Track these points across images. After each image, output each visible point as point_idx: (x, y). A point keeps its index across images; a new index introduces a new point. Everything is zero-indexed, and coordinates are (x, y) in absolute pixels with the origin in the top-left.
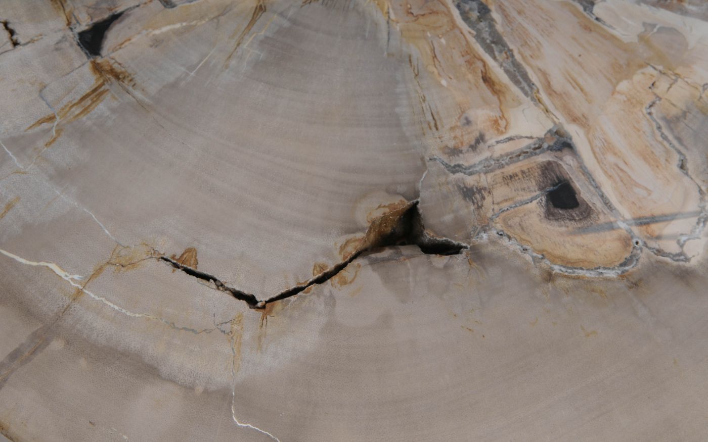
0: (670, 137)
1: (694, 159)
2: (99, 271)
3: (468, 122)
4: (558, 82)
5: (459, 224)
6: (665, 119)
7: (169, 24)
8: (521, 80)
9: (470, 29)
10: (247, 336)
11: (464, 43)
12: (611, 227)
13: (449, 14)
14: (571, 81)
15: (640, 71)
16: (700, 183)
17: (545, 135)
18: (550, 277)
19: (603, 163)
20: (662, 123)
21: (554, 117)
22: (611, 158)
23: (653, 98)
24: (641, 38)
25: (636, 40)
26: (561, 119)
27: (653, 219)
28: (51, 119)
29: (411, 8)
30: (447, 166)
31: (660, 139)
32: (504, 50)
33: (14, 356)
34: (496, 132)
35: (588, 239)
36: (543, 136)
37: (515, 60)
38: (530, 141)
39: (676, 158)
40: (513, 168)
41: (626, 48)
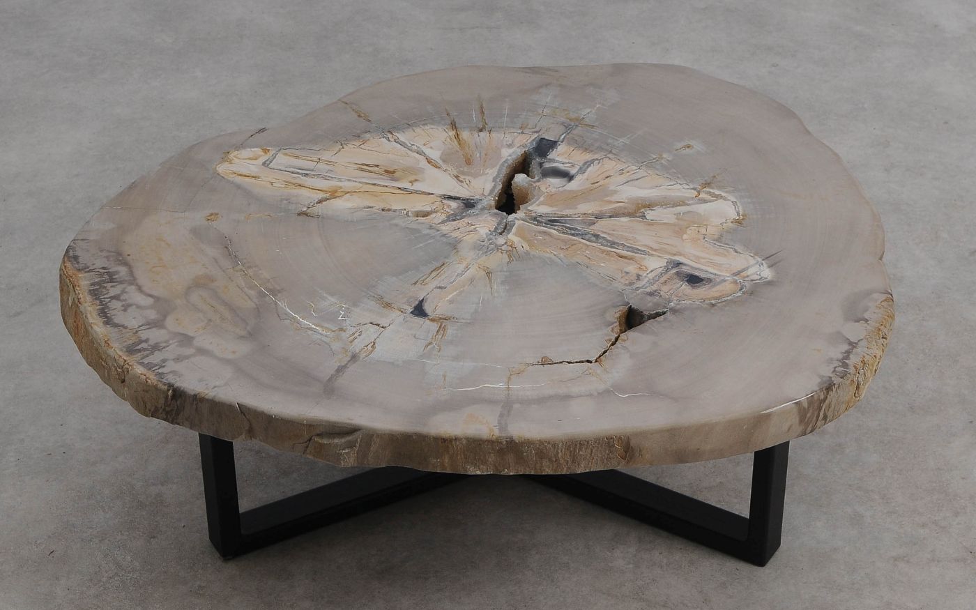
0: (722, 245)
1: (738, 247)
2: (509, 379)
3: (627, 273)
4: (655, 246)
5: (657, 305)
6: (714, 240)
7: (451, 294)
8: (637, 251)
9: (596, 244)
10: (599, 372)
11: (598, 249)
12: (724, 281)
13: (580, 243)
14: (661, 244)
15: (688, 230)
16: (747, 254)
17: (666, 264)
18: (713, 305)
19: (701, 263)
20: (714, 242)
21: (664, 257)
22: (703, 261)
23: (702, 236)
24: (678, 219)
25: (676, 221)
26: (669, 257)
27: (740, 272)
28: (431, 343)
29: (561, 247)
30: (633, 290)
31: (718, 247)
32: (619, 245)
33: (501, 415)
34: (643, 271)
35: (718, 288)
37: (628, 246)
38: (662, 269)
39: (732, 251)
40: (663, 279)
41: (674, 225)
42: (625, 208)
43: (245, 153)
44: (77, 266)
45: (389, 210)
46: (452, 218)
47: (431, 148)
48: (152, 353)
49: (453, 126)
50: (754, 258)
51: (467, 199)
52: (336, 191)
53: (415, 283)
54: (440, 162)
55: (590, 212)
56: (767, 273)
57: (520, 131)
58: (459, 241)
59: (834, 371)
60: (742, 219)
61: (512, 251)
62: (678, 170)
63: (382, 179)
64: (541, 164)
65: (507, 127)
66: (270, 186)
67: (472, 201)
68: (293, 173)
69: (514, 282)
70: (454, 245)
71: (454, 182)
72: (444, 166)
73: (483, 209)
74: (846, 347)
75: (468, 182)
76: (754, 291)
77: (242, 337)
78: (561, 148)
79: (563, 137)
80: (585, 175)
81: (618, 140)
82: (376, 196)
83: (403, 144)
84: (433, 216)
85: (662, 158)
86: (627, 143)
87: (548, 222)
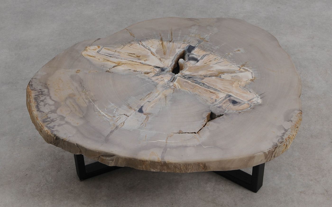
0: (246, 89)
1: (251, 90)
2: (167, 138)
3: (212, 99)
4: (223, 89)
5: (221, 112)
6: (243, 87)
7: (152, 104)
8: (217, 90)
9: (203, 87)
10: (198, 137)
11: (204, 89)
12: (245, 103)
13: (198, 86)
14: (225, 88)
15: (235, 83)
17: (226, 96)
18: (240, 113)
21: (225, 93)
22: (238, 95)
23: (239, 85)
25: (231, 79)
26: (227, 93)
27: (250, 100)
28: (143, 123)
29: (191, 88)
30: (213, 105)
31: (244, 90)
32: (211, 88)
33: (163, 153)
34: (218, 98)
35: (242, 106)
37: (214, 88)
38: (224, 97)
39: (248, 91)
40: (224, 102)
41: (230, 81)
42: (214, 73)
43: (92, 48)
44: (31, 88)
45: (136, 71)
46: (157, 75)
47: (153, 48)
48: (51, 123)
49: (161, 40)
50: (256, 95)
51: (162, 68)
52: (119, 63)
54: (155, 53)
55: (203, 74)
56: (260, 101)
57: (183, 42)
58: (157, 84)
59: (278, 141)
60: (254, 79)
61: (175, 89)
62: (234, 60)
63: (136, 59)
64: (189, 55)
66: (98, 60)
67: (164, 69)
68: (106, 56)
69: (174, 101)
70: (156, 85)
71: (159, 61)
72: (156, 55)
73: (167, 72)
74: (283, 131)
75: (163, 61)
76: (254, 107)
77: (81, 118)
78: (196, 49)
79: (197, 45)
80: (203, 60)
81: (216, 47)
82: (132, 65)
83: (144, 46)
84: (150, 74)
85: (229, 54)
86: (218, 48)
87: (188, 78)
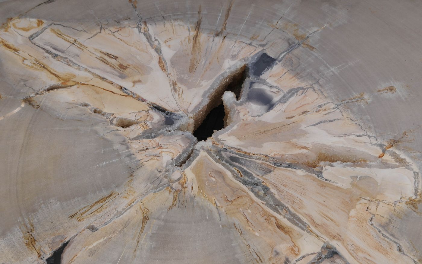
0: (388, 235)
1: (405, 245)
3: (277, 253)
4: (318, 219)
6: (380, 225)
7: (96, 241)
8: (298, 222)
9: (262, 201)
11: (261, 209)
13: (248, 196)
14: (325, 216)
15: (358, 203)
16: (413, 257)
17: (321, 250)
19: (357, 259)
20: (380, 228)
21: (322, 239)
22: (360, 255)
23: (371, 216)
24: (352, 184)
25: (350, 186)
26: (327, 239)
29: (227, 198)
31: (383, 237)
32: (284, 208)
34: (294, 255)
36: (320, 251)
37: (291, 212)
38: (314, 256)
39: (395, 246)
41: (346, 192)
43: (23, 22)
45: (100, 112)
46: (149, 134)
47: (169, 46)
49: (198, 26)
51: (171, 114)
52: (68, 80)
53: (72, 217)
54: (169, 63)
55: (272, 155)
57: (249, 42)
58: (139, 166)
60: (419, 201)
63: (113, 74)
64: (252, 83)
65: (241, 35)
66: (21, 62)
67: (174, 117)
68: (47, 51)
70: (131, 172)
71: (168, 89)
72: (170, 70)
73: (179, 129)
75: (181, 92)
78: (277, 68)
79: (283, 55)
80: (285, 105)
81: (329, 69)
82: (97, 93)
83: (149, 37)
84: (132, 127)
85: (362, 98)
86: (336, 73)
87: (229, 160)
